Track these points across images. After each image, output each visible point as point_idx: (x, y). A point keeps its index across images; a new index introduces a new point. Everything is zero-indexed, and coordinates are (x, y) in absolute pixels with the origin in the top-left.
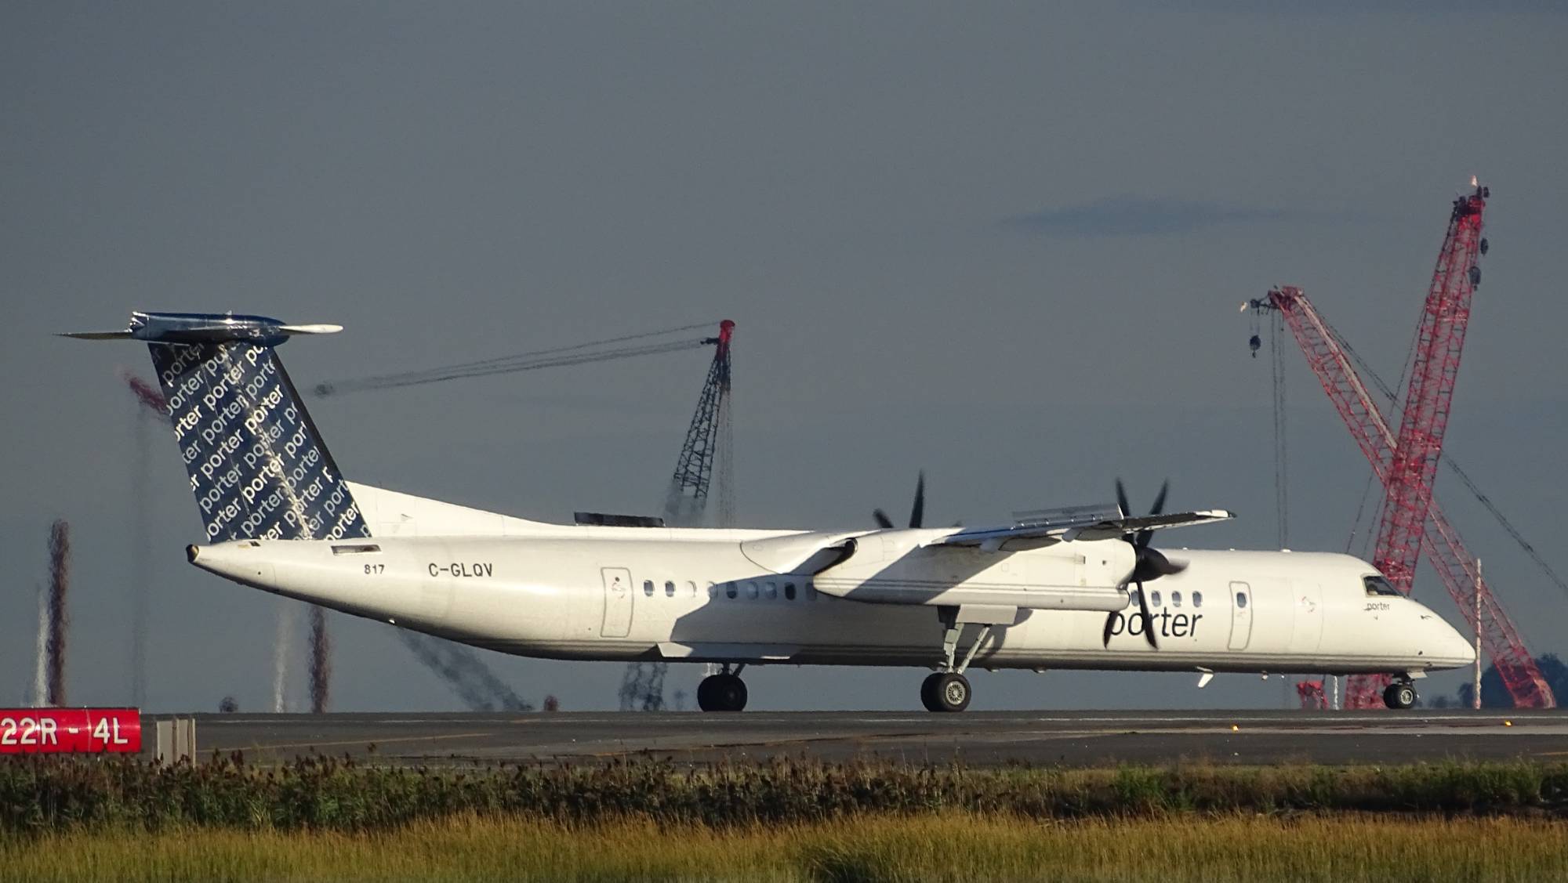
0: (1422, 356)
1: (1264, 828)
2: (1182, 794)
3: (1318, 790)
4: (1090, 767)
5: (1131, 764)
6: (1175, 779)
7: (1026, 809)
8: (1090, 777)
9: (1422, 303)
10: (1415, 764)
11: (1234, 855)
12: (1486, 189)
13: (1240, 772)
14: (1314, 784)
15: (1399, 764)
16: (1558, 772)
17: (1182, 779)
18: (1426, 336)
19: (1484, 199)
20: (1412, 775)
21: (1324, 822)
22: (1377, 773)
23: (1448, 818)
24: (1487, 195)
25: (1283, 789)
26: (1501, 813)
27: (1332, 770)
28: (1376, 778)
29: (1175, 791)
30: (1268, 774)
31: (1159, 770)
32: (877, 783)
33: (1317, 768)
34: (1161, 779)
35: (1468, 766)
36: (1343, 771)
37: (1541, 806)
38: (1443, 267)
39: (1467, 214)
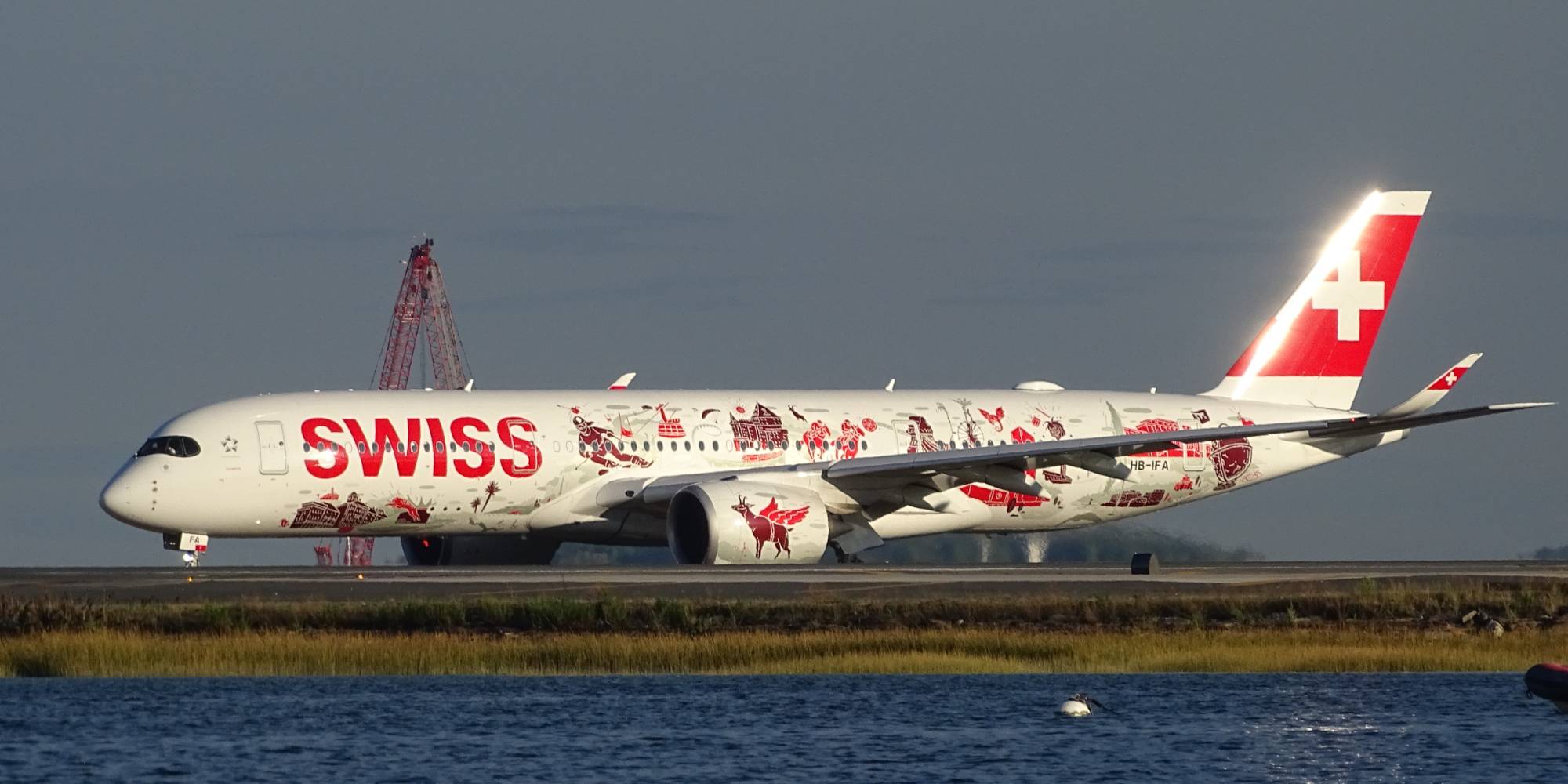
0: (392, 344)
1: (294, 640)
2: (243, 619)
3: (327, 616)
4: (185, 602)
5: (211, 600)
6: (238, 610)
7: (145, 627)
8: (186, 608)
9: (392, 311)
11: (275, 657)
12: (431, 241)
13: (279, 605)
14: (324, 613)
16: (476, 606)
17: (243, 610)
18: (395, 332)
19: (430, 246)
21: (333, 636)
23: (410, 635)
24: (432, 244)
25: (306, 617)
26: (441, 631)
27: (336, 604)
28: (363, 610)
29: (238, 618)
30: (296, 607)
31: (228, 604)
32: (55, 612)
33: (327, 603)
34: (230, 610)
35: (420, 602)
37: (465, 627)
38: (405, 289)
39: (420, 256)
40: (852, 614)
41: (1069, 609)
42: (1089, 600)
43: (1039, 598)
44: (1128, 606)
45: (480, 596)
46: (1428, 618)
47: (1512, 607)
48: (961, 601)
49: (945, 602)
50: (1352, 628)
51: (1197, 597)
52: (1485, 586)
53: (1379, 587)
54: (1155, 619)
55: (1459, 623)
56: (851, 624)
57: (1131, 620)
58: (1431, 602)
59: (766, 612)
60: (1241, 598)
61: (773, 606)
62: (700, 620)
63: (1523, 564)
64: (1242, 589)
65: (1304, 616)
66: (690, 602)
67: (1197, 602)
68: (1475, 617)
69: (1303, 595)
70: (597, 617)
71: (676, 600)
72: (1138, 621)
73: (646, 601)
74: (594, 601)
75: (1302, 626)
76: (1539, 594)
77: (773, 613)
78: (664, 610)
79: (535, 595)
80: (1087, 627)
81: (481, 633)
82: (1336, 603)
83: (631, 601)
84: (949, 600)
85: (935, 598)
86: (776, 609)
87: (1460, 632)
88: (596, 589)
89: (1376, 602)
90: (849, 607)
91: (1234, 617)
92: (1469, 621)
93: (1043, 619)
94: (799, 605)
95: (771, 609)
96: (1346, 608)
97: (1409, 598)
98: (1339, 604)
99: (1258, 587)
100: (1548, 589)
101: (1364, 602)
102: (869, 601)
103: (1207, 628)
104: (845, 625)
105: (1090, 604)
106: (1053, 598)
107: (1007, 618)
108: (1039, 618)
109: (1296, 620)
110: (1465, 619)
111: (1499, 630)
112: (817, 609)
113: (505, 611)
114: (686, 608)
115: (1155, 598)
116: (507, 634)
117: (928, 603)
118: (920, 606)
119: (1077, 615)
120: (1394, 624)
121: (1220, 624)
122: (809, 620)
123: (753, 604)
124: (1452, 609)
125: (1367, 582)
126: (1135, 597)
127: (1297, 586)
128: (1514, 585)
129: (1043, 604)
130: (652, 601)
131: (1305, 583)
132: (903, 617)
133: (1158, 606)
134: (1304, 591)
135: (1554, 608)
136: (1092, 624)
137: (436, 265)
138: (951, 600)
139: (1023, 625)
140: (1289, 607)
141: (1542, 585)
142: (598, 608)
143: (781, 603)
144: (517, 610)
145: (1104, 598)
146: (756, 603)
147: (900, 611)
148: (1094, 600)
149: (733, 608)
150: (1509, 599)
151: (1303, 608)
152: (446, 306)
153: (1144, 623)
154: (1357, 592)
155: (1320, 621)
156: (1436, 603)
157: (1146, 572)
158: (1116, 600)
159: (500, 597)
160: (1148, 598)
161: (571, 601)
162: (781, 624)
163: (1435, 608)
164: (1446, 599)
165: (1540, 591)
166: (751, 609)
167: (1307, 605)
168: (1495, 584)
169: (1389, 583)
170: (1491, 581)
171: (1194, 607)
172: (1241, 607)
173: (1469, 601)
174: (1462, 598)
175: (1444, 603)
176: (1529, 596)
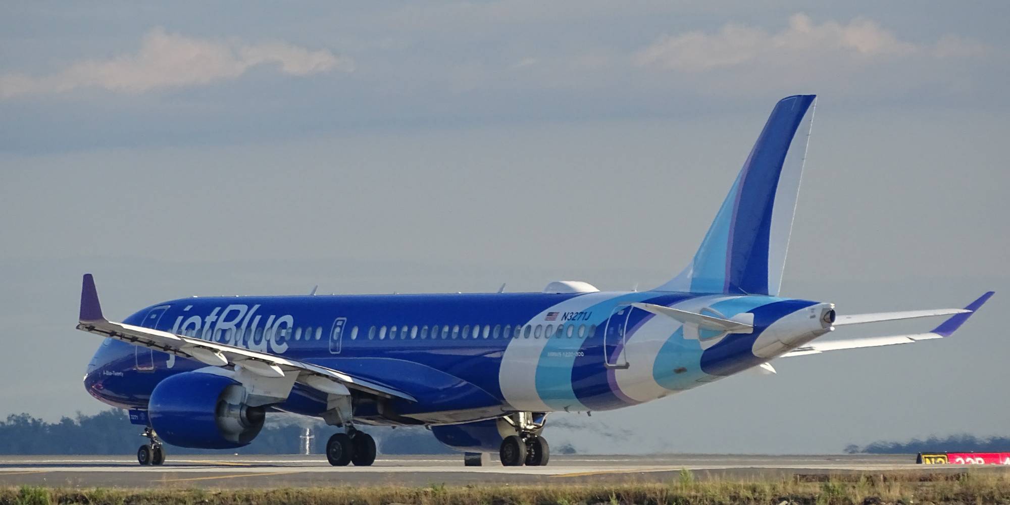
41: (407, 498)
42: (424, 489)
43: (378, 488)
44: (461, 495)
47: (820, 498)
48: (305, 490)
49: (290, 491)
51: (527, 487)
52: (796, 478)
53: (696, 479)
58: (744, 493)
60: (567, 488)
61: (130, 494)
63: (830, 458)
64: (569, 480)
66: (52, 489)
67: (526, 492)
69: (626, 486)
71: (38, 489)
73: (11, 488)
76: (846, 485)
78: (27, 497)
82: (655, 493)
84: (294, 489)
85: (281, 487)
86: (133, 496)
89: (693, 493)
90: (201, 496)
94: (153, 493)
95: (127, 497)
96: (666, 498)
97: (724, 490)
98: (658, 494)
99: (583, 478)
100: (857, 480)
101: (681, 492)
102: (219, 490)
105: (426, 494)
106: (393, 488)
112: (170, 497)
114: (48, 495)
115: (488, 489)
117: (274, 492)
118: (267, 496)
119: (415, 503)
123: (111, 492)
124: (764, 500)
125: (685, 473)
126: (468, 486)
127: (621, 477)
128: (824, 477)
129: (382, 493)
130: (16, 489)
131: (627, 474)
133: (489, 495)
134: (625, 482)
138: (296, 488)
140: (611, 496)
141: (851, 478)
143: (137, 491)
145: (439, 488)
146: (114, 491)
147: (247, 499)
148: (429, 490)
149: (93, 496)
150: (818, 490)
151: (623, 498)
154: (677, 484)
156: (749, 494)
157: (478, 463)
158: (452, 490)
160: (480, 487)
163: (748, 498)
164: (758, 490)
165: (846, 483)
166: (109, 497)
167: (628, 494)
168: (805, 477)
169: (706, 475)
170: (801, 474)
171: (524, 496)
172: (568, 497)
173: (781, 492)
174: (774, 489)
175: (757, 494)
176: (836, 488)
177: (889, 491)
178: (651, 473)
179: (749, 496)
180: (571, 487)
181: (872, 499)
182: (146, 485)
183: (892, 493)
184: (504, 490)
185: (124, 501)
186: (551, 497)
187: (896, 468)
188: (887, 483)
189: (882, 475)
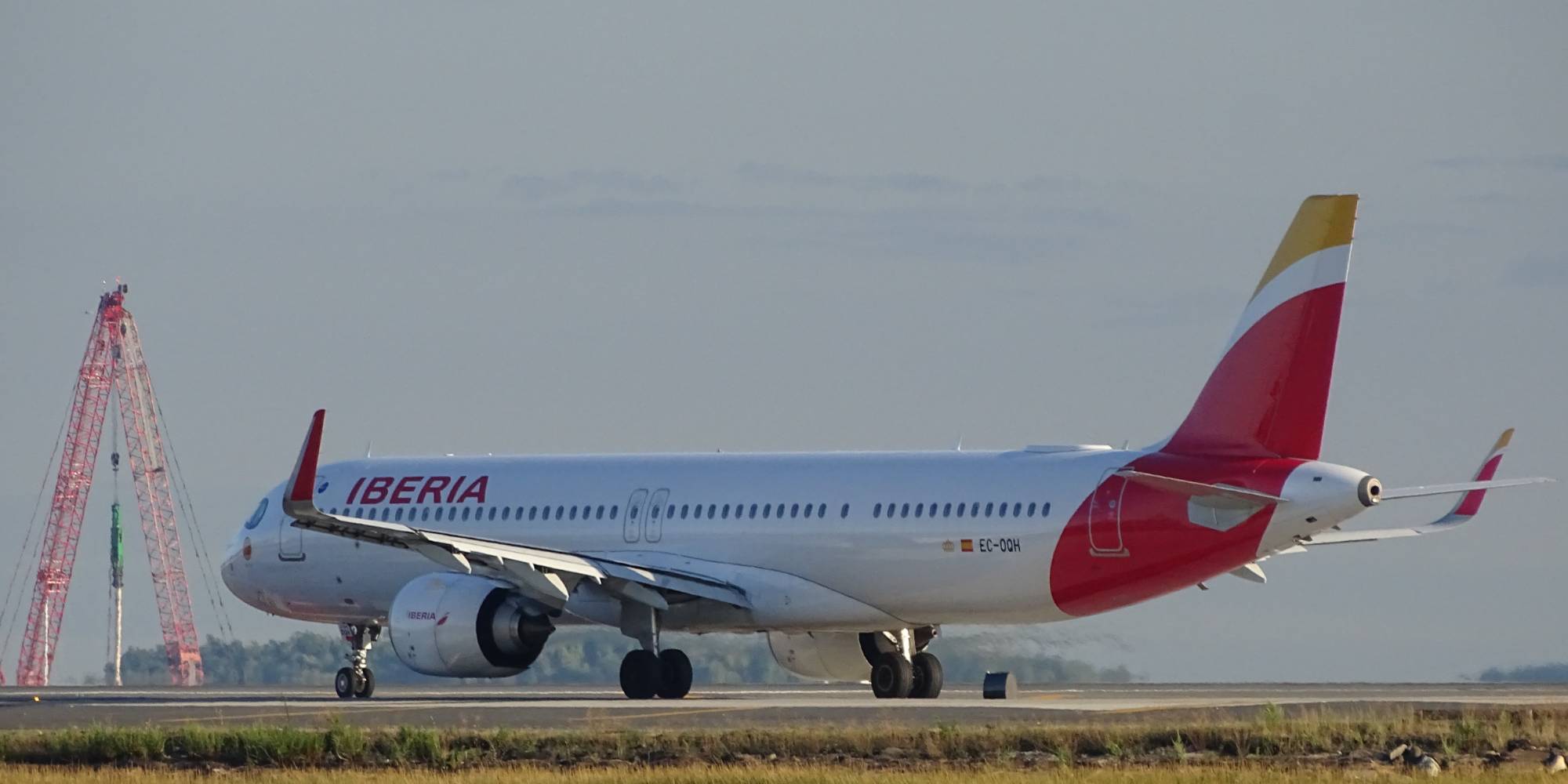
0: (76, 413)
9: (76, 373)
10: (69, 728)
12: (125, 286)
15: (56, 729)
16: (178, 735)
18: (80, 399)
19: (123, 294)
20: (67, 737)
22: (40, 735)
23: (96, 770)
24: (126, 291)
26: (135, 765)
27: (6, 733)
28: (39, 740)
35: (109, 730)
36: (14, 734)
37: (165, 761)
38: (92, 346)
39: (111, 306)
40: (640, 746)
41: (907, 741)
42: (930, 730)
43: (869, 727)
44: (979, 737)
45: (183, 723)
46: (1348, 754)
47: (1450, 742)
48: (774, 731)
49: (754, 734)
50: (1254, 766)
51: (1064, 727)
52: (1417, 714)
53: (1287, 716)
54: (1013, 755)
55: (1385, 759)
56: (637, 758)
57: (983, 755)
58: (1351, 734)
59: (535, 743)
60: (1118, 728)
61: (543, 737)
62: (453, 752)
63: (1464, 687)
64: (1119, 717)
65: (1195, 750)
66: (441, 731)
67: (1061, 733)
68: (1406, 753)
69: (1195, 725)
70: (326, 750)
71: (422, 730)
72: (990, 756)
73: (387, 730)
74: (324, 730)
75: (1192, 762)
76: (1483, 724)
77: (542, 745)
78: (409, 741)
79: (249, 722)
80: (928, 764)
81: (185, 768)
82: (1234, 735)
83: (368, 730)
84: (759, 730)
85: (741, 728)
86: (547, 740)
87: (1386, 770)
88: (326, 716)
89: (1284, 735)
90: (636, 739)
91: (1109, 751)
92: (1397, 758)
93: (875, 753)
94: (574, 736)
95: (539, 741)
96: (1248, 741)
97: (1323, 730)
98: (1237, 736)
99: (1139, 715)
100: (1497, 717)
101: (1266, 733)
102: (660, 732)
103: (1076, 765)
104: (632, 760)
105: (932, 735)
106: (888, 728)
107: (829, 753)
108: (870, 753)
109: (1186, 756)
110: (1393, 755)
111: (1435, 768)
112: (597, 741)
113: (214, 742)
114: (436, 739)
115: (1014, 729)
116: (216, 770)
117: (732, 734)
118: (724, 739)
119: (917, 747)
120: (1305, 761)
121: (1093, 759)
122: (586, 754)
123: (518, 734)
124: (1377, 743)
125: (1272, 709)
126: (988, 726)
127: (1187, 713)
128: (1454, 714)
129: (875, 734)
130: (393, 731)
131: (1196, 710)
132: (702, 750)
133: (1016, 737)
134: (1194, 720)
135: (1501, 742)
136: (937, 759)
137: (130, 317)
138: (761, 729)
139: (850, 759)
140: (1175, 739)
141: (1488, 715)
142: (328, 740)
143: (552, 732)
144: (228, 741)
145: (950, 728)
146: (521, 733)
147: (698, 743)
148: (937, 730)
149: (495, 740)
150: (1447, 730)
151: (1191, 741)
152: (141, 368)
153: (999, 759)
154: (1262, 722)
155: (1214, 755)
156: (1358, 736)
157: (1001, 695)
158: (966, 730)
159: (206, 723)
160: (1003, 728)
161: (294, 729)
162: (553, 759)
163: (1356, 742)
164: (1369, 730)
165: (1485, 721)
166: (515, 740)
167: (1198, 737)
168: (1429, 712)
169: (1300, 711)
170: (1425, 709)
171: (1061, 739)
172: (1119, 739)
173: (1399, 733)
174: (1389, 729)
175: (1368, 736)
176: (1472, 727)
177: (1541, 731)
178: (1228, 709)
179: (1357, 739)
180: (1123, 727)
181: (1517, 742)
182: (566, 725)
183: (1544, 734)
184: (1035, 731)
185: (536, 746)
186: (1096, 741)
187: (1549, 702)
188: (1538, 721)
189: (1531, 712)
